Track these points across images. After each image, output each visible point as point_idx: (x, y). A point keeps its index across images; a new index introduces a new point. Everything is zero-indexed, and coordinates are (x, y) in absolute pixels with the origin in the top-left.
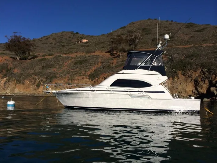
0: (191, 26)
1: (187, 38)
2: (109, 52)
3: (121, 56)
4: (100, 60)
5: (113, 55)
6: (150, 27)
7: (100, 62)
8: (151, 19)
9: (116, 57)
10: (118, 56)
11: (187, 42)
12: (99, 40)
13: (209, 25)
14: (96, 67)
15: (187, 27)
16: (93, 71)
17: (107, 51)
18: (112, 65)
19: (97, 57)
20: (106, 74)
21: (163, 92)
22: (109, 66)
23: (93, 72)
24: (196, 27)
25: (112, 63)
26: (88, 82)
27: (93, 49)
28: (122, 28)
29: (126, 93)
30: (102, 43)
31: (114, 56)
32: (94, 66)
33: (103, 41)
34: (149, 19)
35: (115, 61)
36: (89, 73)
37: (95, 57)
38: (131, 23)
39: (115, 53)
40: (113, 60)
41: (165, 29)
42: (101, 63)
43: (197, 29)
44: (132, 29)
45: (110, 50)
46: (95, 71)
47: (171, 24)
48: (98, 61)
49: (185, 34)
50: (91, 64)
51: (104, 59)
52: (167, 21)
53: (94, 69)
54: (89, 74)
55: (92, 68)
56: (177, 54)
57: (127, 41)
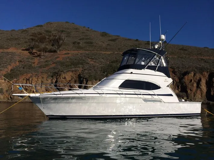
0: (105, 35)
1: (104, 45)
2: (26, 50)
3: (43, 55)
4: (17, 58)
5: (33, 54)
6: (68, 30)
7: (17, 61)
8: (68, 23)
9: (37, 57)
10: (39, 56)
11: (106, 49)
12: (11, 36)
13: (119, 36)
14: (12, 66)
15: (102, 36)
16: (10, 70)
17: (24, 49)
18: (33, 65)
19: (13, 54)
20: (29, 75)
21: (171, 95)
22: (30, 66)
23: (9, 72)
24: (110, 36)
25: (34, 63)
26: (4, 83)
27: (5, 45)
28: (38, 26)
29: (136, 96)
30: (16, 39)
31: (34, 56)
32: (10, 65)
33: (16, 37)
34: (67, 22)
35: (36, 60)
36: (4, 72)
37: (10, 55)
38: (48, 23)
39: (35, 52)
40: (33, 59)
41: (83, 34)
42: (19, 61)
43: (110, 38)
44: (50, 29)
45: (27, 48)
46: (11, 70)
47: (88, 30)
48: (15, 59)
49: (102, 42)
50: (6, 61)
51: (22, 57)
52: (84, 27)
53: (10, 68)
54: (5, 74)
55: (8, 67)
56: (102, 58)
57: (51, 41)
